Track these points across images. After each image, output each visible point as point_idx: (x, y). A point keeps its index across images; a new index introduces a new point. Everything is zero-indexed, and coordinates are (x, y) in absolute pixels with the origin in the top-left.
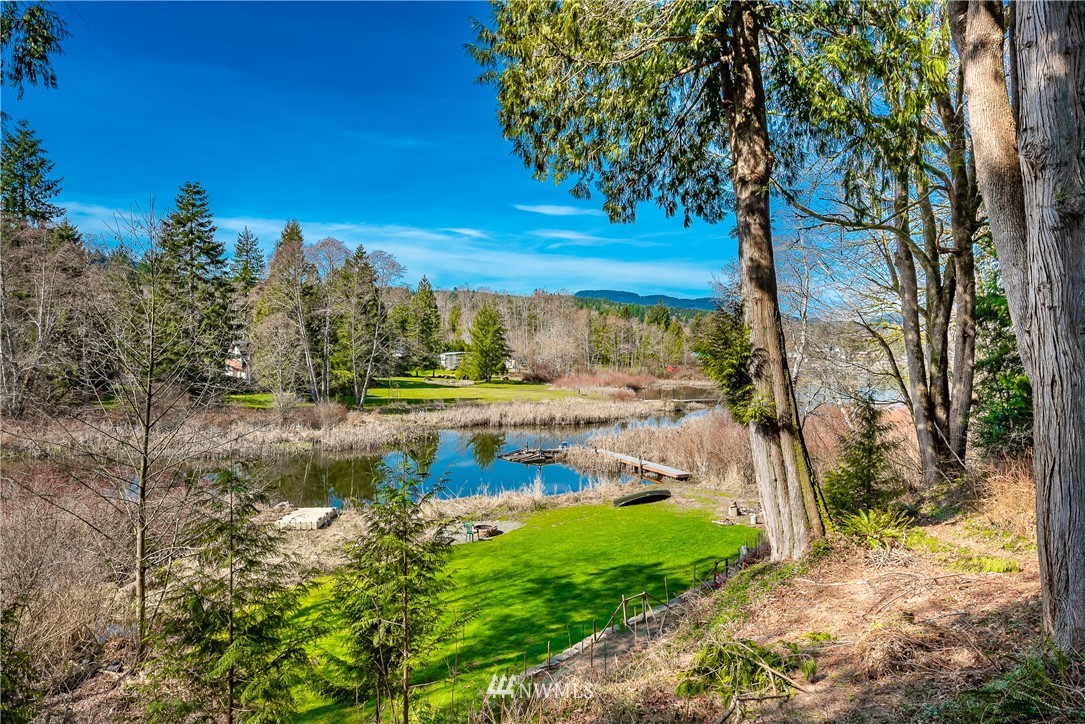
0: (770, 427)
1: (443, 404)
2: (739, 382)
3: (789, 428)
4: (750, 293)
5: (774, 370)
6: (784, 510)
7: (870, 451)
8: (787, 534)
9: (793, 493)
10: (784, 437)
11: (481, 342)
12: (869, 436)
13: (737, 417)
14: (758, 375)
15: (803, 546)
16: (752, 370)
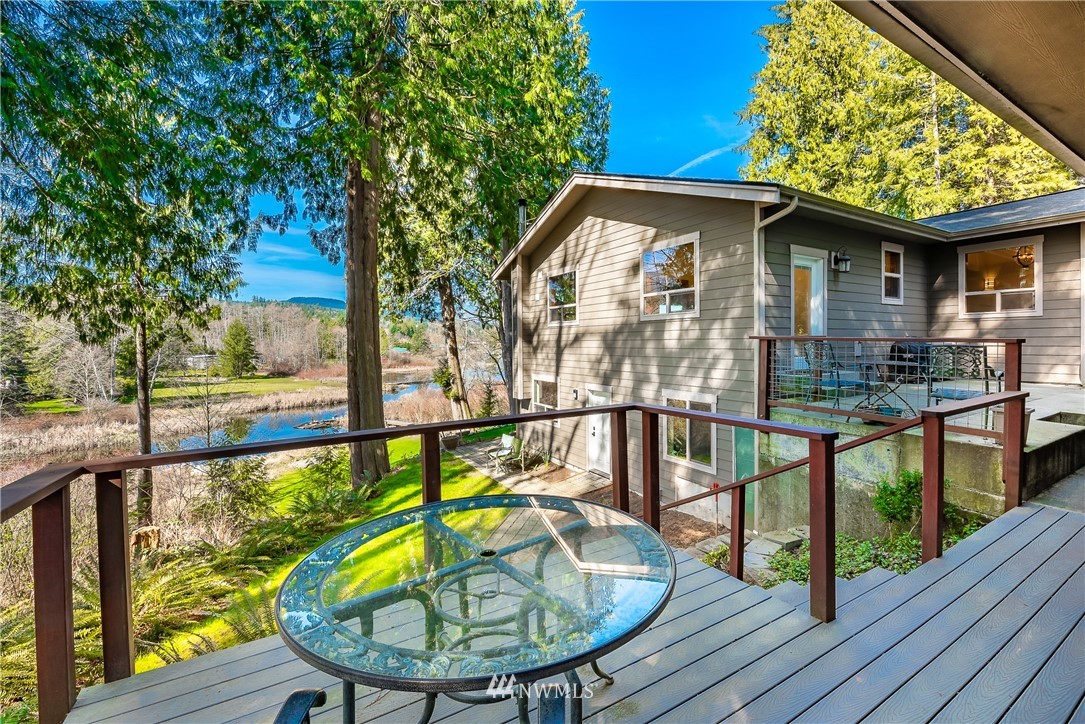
0: (457, 400)
1: (221, 398)
2: (447, 385)
3: (463, 399)
4: (449, 356)
5: (458, 381)
7: (490, 403)
11: (234, 348)
12: (489, 399)
13: (447, 397)
14: (453, 383)
16: (451, 381)
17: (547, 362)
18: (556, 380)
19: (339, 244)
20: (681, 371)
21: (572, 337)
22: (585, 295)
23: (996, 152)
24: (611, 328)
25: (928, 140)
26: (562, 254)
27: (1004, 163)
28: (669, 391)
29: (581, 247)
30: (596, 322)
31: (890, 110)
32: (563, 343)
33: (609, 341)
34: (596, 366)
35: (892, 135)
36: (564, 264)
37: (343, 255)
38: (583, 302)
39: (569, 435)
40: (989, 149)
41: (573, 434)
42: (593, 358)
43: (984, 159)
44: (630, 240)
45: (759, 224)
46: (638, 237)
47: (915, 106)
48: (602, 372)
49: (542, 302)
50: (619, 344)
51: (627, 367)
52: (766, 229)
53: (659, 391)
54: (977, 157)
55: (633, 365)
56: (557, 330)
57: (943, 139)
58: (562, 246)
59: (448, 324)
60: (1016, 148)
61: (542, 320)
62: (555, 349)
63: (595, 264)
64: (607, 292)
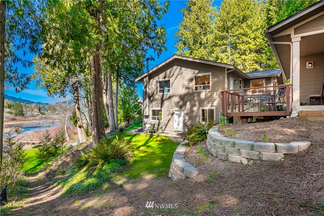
0: (80, 127)
2: (76, 122)
4: (77, 110)
5: (80, 120)
6: (82, 137)
8: (83, 139)
9: (83, 134)
10: (82, 128)
13: (76, 126)
14: (78, 121)
15: (85, 140)
16: (78, 120)
17: (157, 104)
18: (161, 109)
20: (206, 103)
21: (168, 97)
22: (173, 86)
23: (243, 57)
24: (183, 94)
25: (228, 52)
26: (164, 75)
27: (245, 60)
28: (202, 108)
29: (172, 74)
30: (177, 93)
31: (219, 42)
32: (164, 99)
33: (182, 97)
34: (177, 104)
35: (219, 49)
36: (165, 78)
38: (172, 88)
39: (166, 123)
40: (242, 56)
41: (168, 122)
42: (176, 102)
43: (240, 59)
44: (190, 73)
45: (226, 72)
46: (193, 72)
47: (225, 42)
48: (179, 105)
49: (155, 88)
50: (186, 98)
51: (188, 103)
52: (227, 73)
53: (199, 108)
54: (239, 58)
55: (190, 103)
56: (162, 96)
57: (231, 52)
58: (164, 73)
59: (76, 98)
60: (248, 57)
61: (155, 93)
62: (161, 101)
63: (177, 78)
64: (181, 85)
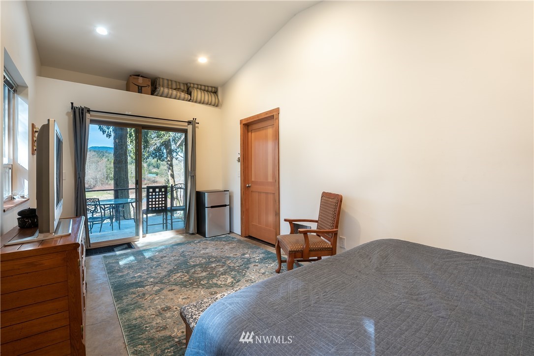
19: (112, 130)
37: (112, 134)
